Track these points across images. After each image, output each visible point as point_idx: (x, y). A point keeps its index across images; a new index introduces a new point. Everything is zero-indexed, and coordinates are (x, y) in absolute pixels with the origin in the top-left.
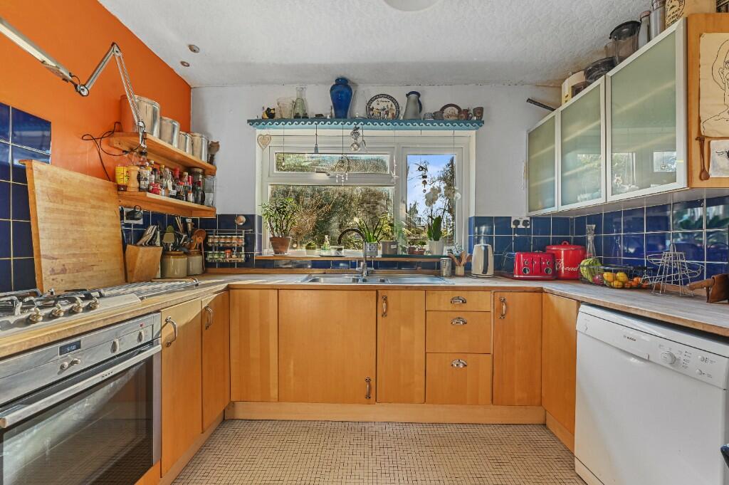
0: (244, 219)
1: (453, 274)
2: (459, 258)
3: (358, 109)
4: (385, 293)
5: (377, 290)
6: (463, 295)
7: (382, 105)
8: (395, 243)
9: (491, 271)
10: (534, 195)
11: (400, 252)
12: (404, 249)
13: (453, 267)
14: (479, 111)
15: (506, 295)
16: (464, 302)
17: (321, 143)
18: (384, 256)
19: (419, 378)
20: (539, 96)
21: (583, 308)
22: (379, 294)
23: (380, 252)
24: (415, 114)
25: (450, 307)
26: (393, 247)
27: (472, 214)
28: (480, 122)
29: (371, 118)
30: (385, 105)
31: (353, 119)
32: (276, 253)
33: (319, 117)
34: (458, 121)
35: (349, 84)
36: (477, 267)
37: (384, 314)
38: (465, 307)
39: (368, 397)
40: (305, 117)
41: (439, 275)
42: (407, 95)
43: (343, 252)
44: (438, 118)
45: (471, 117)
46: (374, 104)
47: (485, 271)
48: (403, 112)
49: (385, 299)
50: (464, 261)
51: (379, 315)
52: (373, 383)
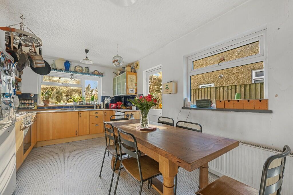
0: (34, 95)
1: (97, 108)
2: (98, 105)
3: (72, 68)
4: (80, 112)
5: (78, 112)
6: (97, 112)
7: (78, 68)
8: (82, 102)
9: (105, 107)
10: (114, 92)
11: (83, 104)
12: (85, 103)
13: (97, 107)
14: (103, 74)
15: (106, 111)
16: (98, 113)
17: (61, 75)
18: (79, 105)
19: (88, 129)
20: (115, 71)
21: (116, 112)
22: (79, 113)
23: (78, 104)
24: (88, 72)
25: (95, 114)
26: (82, 103)
27: (102, 95)
28: (102, 76)
29: (76, 72)
30: (80, 68)
31: (71, 71)
32: (45, 104)
33: (61, 70)
34: (98, 75)
35: (69, 62)
36: (102, 107)
37: (80, 117)
38: (98, 114)
39: (76, 135)
40: (56, 69)
41: (94, 109)
42: (86, 68)
43: (67, 104)
44: (93, 74)
45: (100, 74)
46: (76, 68)
47: (103, 108)
48: (84, 71)
49: (80, 113)
50: (99, 106)
51: (79, 117)
52: (78, 131)
